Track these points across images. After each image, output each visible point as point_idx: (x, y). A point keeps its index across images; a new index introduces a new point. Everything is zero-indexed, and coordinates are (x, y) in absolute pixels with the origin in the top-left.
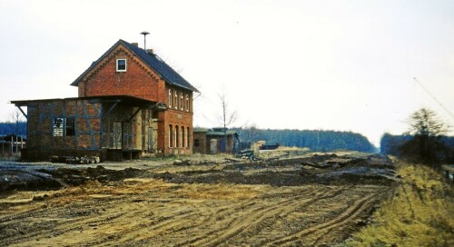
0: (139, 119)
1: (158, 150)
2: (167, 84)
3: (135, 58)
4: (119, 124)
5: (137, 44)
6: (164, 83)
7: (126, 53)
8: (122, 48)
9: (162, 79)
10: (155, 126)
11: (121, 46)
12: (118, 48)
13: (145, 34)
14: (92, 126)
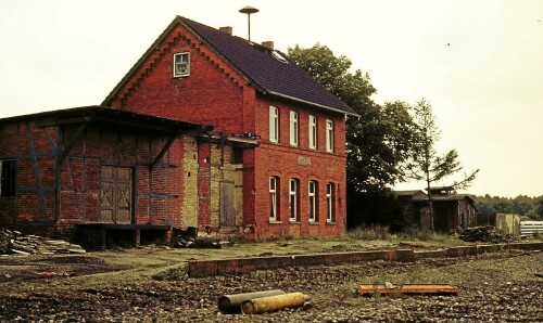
0: (190, 163)
1: (244, 226)
2: (259, 95)
3: (203, 49)
4: (125, 173)
5: (228, 29)
6: (253, 93)
7: (189, 41)
8: (182, 33)
9: (249, 85)
10: (238, 178)
11: (178, 30)
12: (175, 35)
13: (249, 11)
14: (41, 175)
